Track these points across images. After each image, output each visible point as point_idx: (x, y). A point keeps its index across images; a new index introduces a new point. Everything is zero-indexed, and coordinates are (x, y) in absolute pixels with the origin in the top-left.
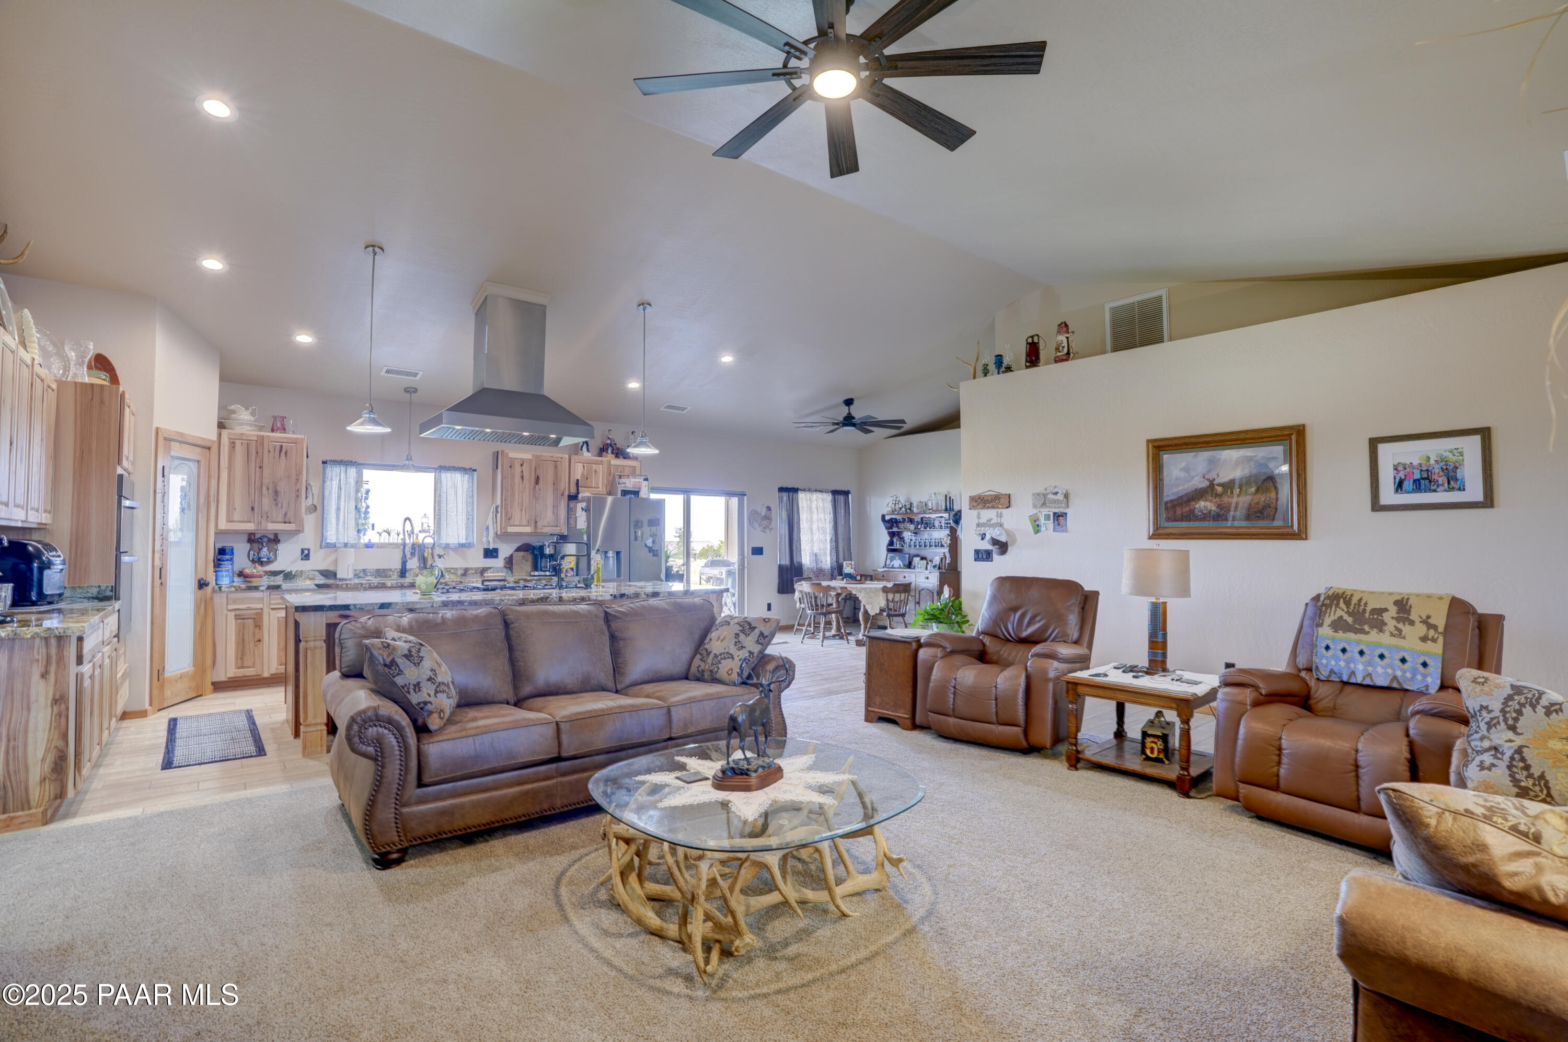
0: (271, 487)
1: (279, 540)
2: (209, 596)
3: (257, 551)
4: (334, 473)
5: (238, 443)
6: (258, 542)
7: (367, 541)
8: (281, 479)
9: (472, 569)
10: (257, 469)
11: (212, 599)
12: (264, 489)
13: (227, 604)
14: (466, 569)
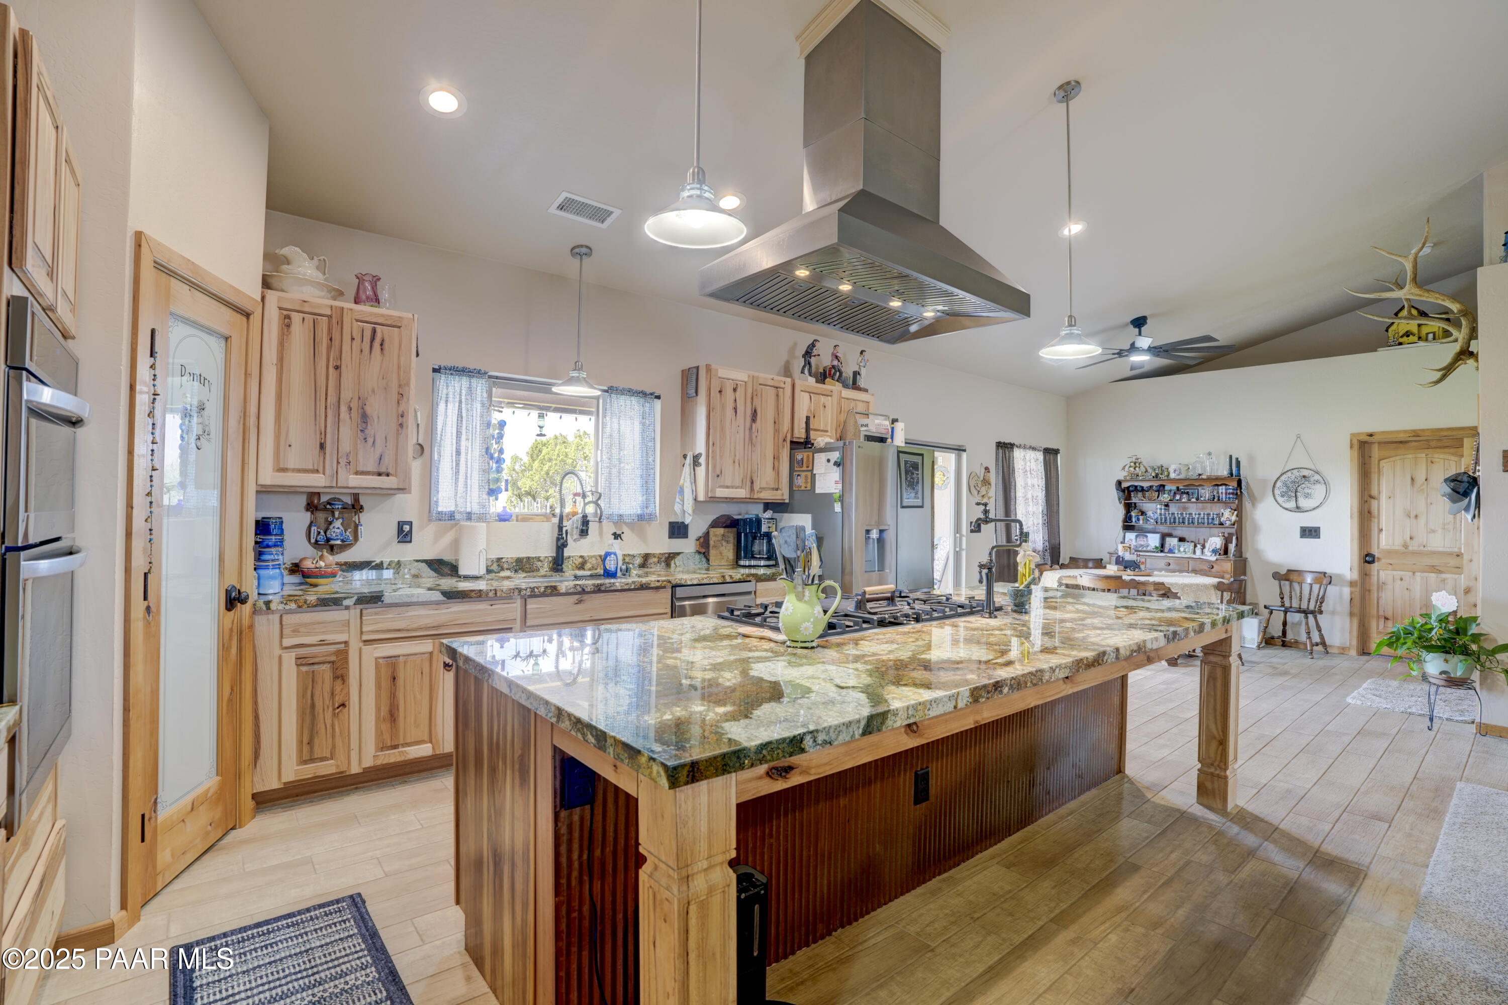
0: (354, 405)
1: (362, 507)
2: (246, 622)
3: (324, 526)
4: (451, 390)
5: (296, 318)
6: (325, 509)
7: (499, 510)
8: (373, 391)
9: (654, 555)
10: (331, 370)
11: (251, 627)
12: (344, 409)
13: (282, 637)
14: (646, 557)
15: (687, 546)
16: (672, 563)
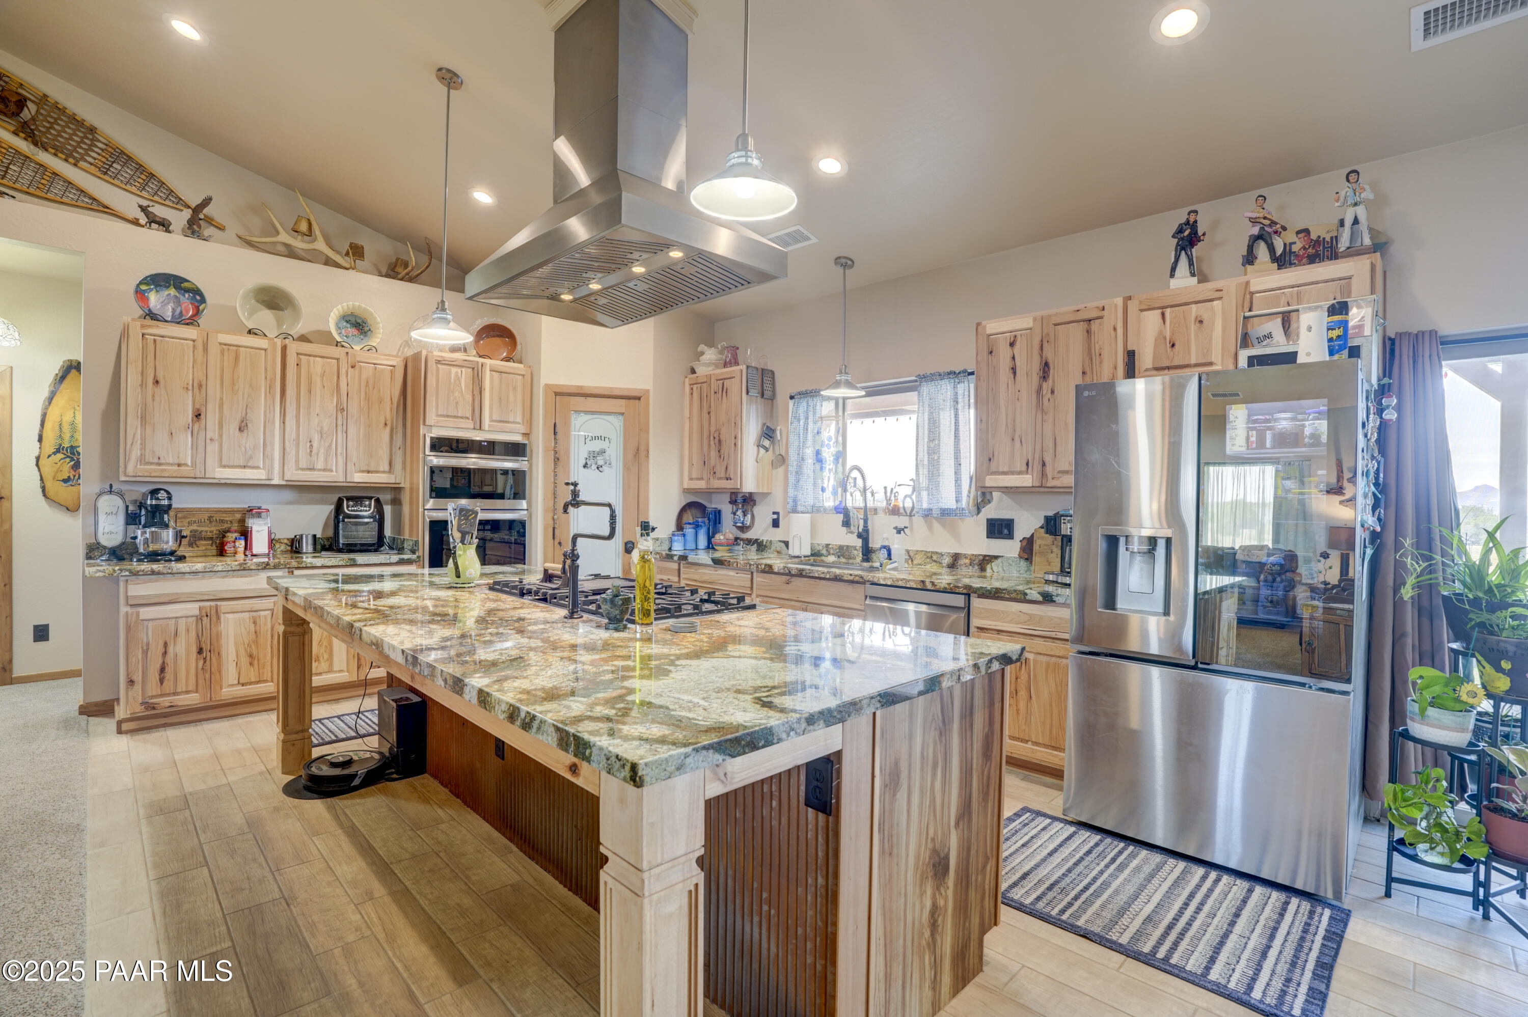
0: (716, 435)
1: (755, 502)
4: (801, 411)
5: (694, 388)
8: (723, 424)
12: (712, 438)
14: (956, 557)
15: (1010, 549)
16: (988, 567)
